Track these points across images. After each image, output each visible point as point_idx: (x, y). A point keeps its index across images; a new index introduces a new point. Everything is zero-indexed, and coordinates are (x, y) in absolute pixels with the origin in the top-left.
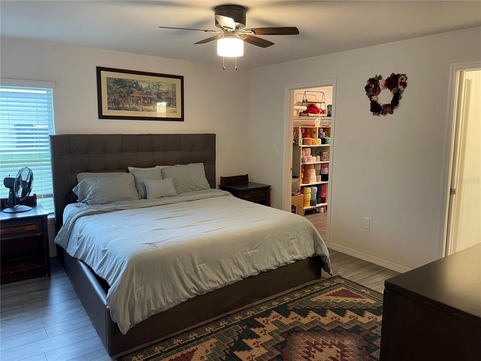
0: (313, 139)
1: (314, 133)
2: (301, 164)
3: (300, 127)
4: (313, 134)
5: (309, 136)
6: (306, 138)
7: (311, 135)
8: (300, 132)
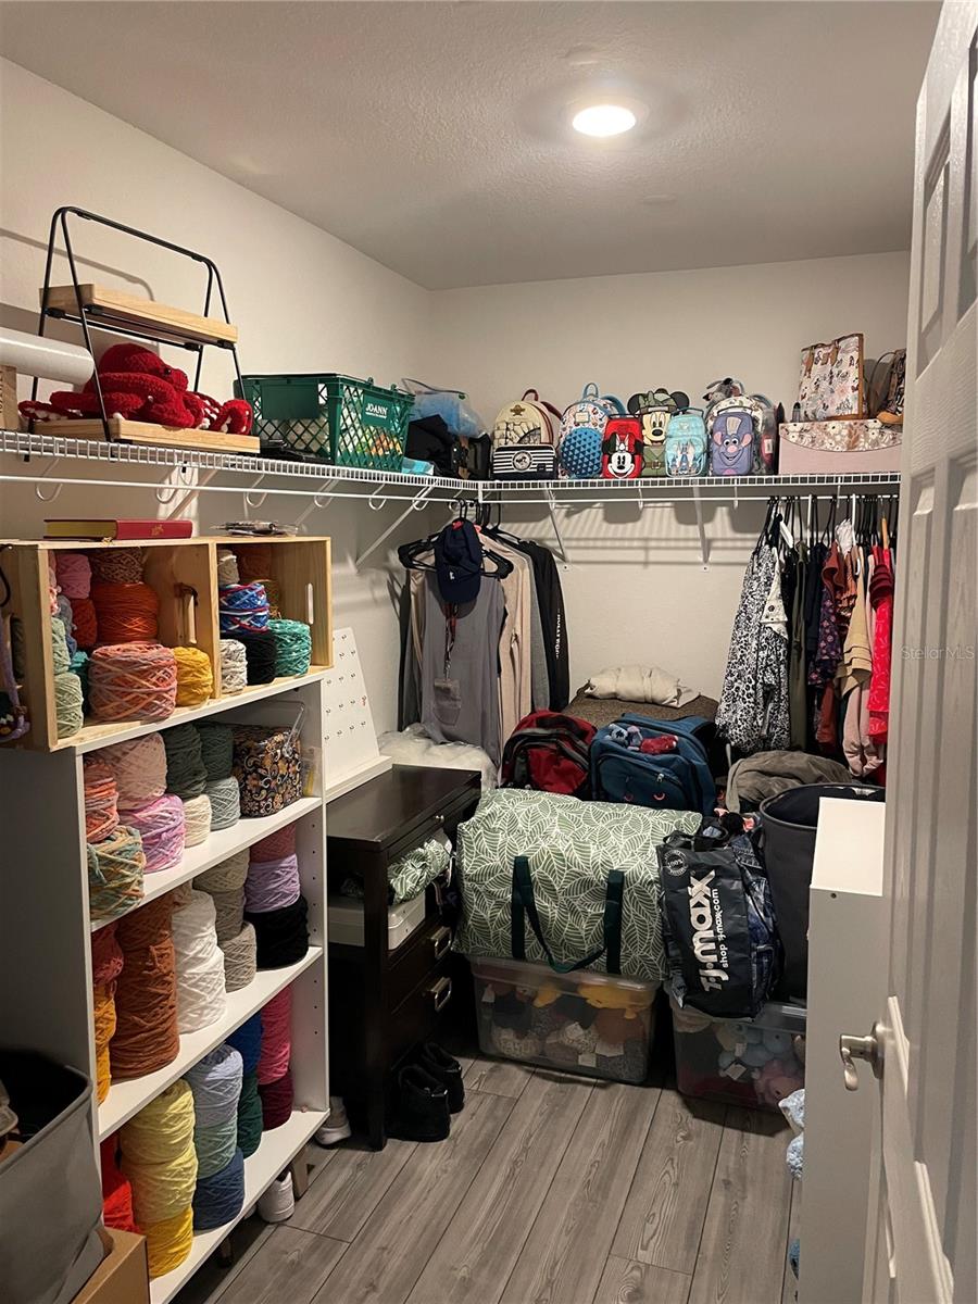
0: (180, 653)
1: (184, 591)
2: (89, 927)
3: (45, 546)
4: (176, 602)
5: (137, 624)
6: (112, 650)
7: (155, 617)
8: (49, 598)
